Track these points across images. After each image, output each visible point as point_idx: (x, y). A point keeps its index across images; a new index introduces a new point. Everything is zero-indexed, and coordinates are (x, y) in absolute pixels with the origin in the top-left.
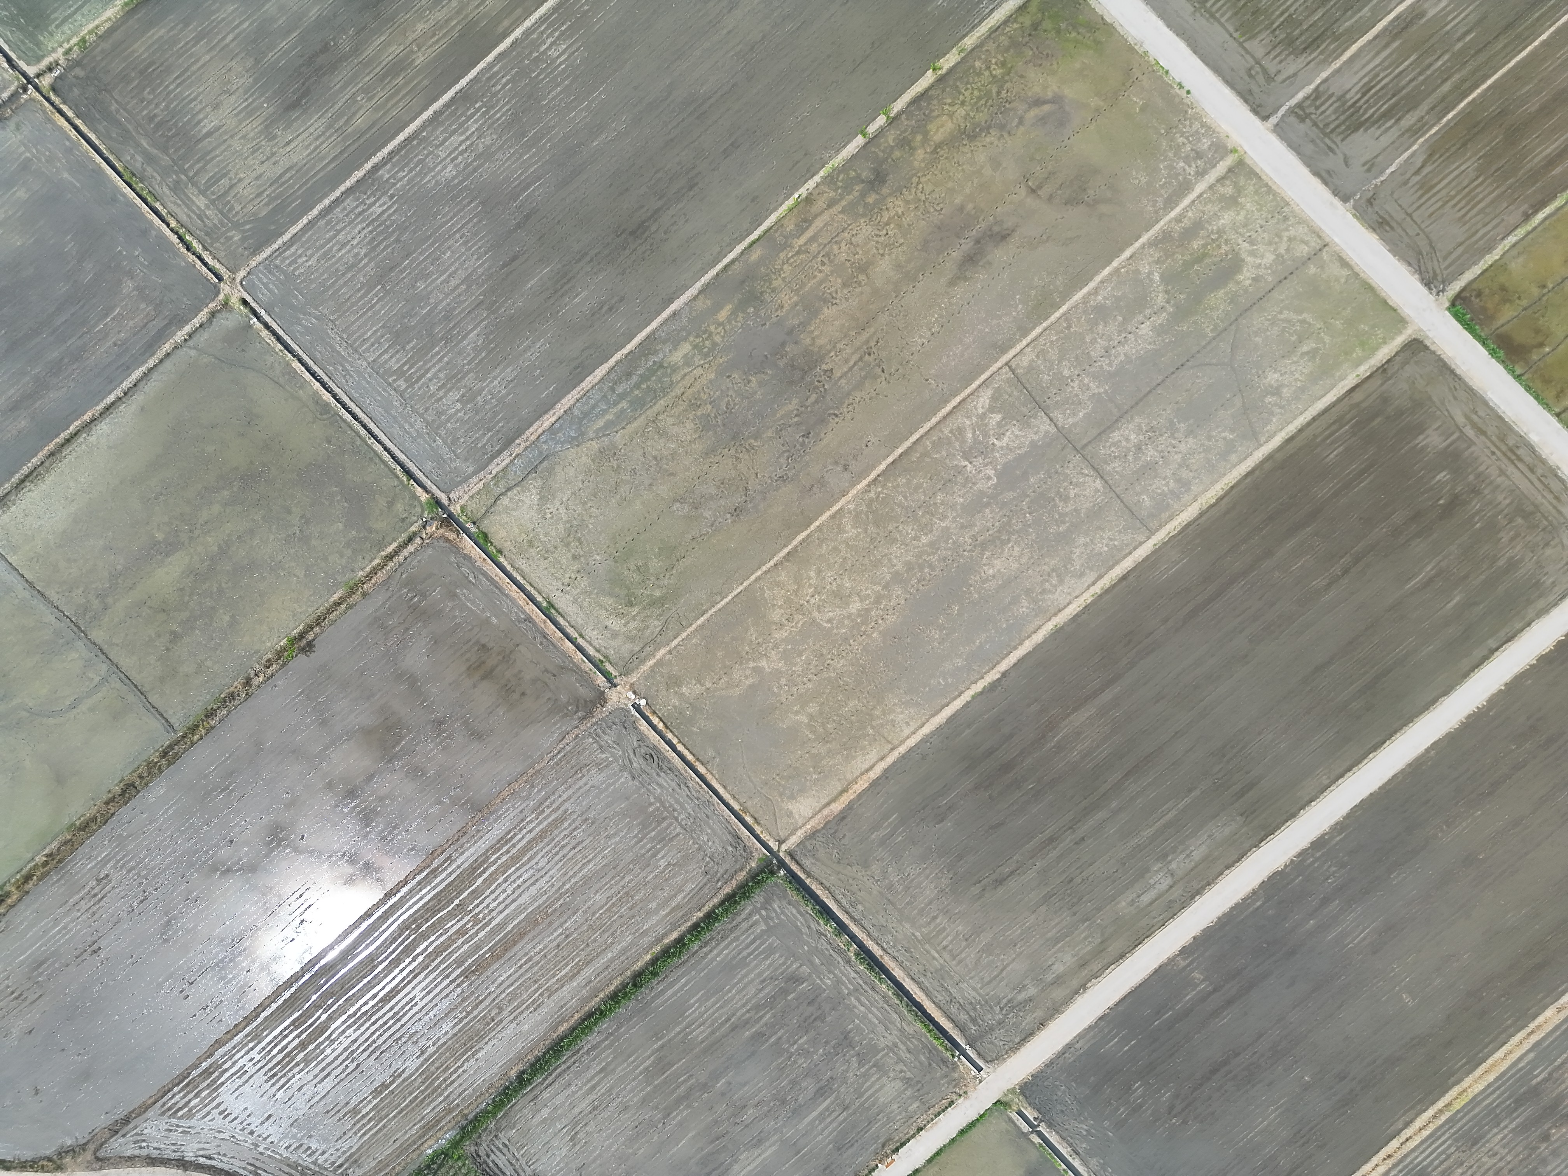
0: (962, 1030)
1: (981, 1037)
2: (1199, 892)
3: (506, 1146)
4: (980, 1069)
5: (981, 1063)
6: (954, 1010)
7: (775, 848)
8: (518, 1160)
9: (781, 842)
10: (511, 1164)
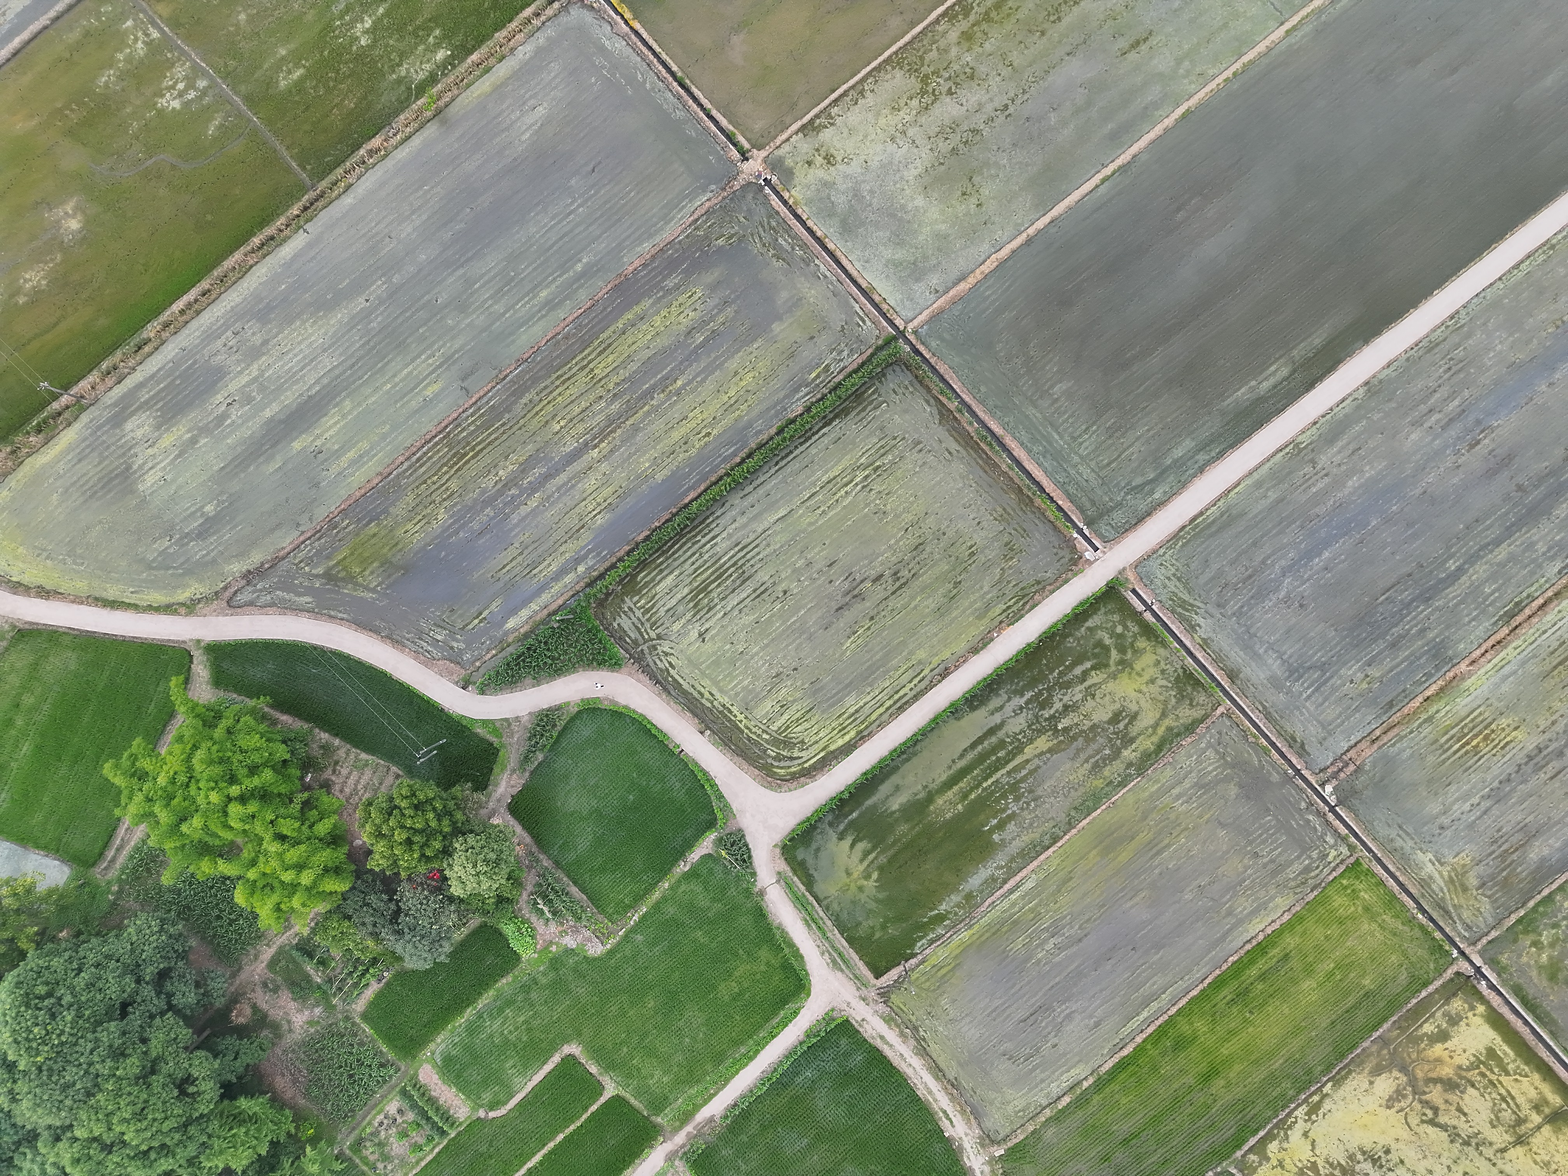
0: (1081, 510)
1: (1101, 516)
2: (1320, 378)
3: (630, 609)
4: (1096, 549)
5: (1097, 544)
6: (1072, 490)
7: (902, 328)
8: (642, 624)
9: (906, 323)
10: (637, 627)
